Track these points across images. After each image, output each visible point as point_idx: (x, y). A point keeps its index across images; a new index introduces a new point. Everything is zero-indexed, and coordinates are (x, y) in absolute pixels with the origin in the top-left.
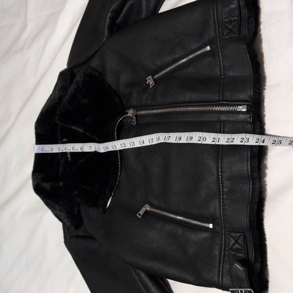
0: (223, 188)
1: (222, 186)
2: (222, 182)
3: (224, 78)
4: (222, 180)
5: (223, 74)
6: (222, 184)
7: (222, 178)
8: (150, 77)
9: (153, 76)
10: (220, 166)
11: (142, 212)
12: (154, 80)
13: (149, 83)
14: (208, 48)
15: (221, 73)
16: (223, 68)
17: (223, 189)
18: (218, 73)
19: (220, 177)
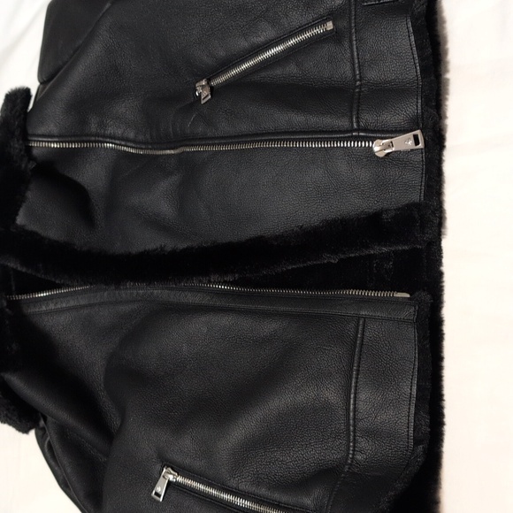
0: (354, 451)
1: (354, 447)
2: (354, 439)
3: (361, 85)
4: (354, 436)
5: (358, 77)
6: (354, 444)
7: (354, 432)
8: (204, 83)
9: (209, 81)
10: (352, 407)
11: (161, 488)
12: (212, 88)
13: (200, 94)
14: (330, 26)
15: (355, 75)
16: (359, 66)
17: (353, 454)
18: (349, 74)
19: (352, 428)
